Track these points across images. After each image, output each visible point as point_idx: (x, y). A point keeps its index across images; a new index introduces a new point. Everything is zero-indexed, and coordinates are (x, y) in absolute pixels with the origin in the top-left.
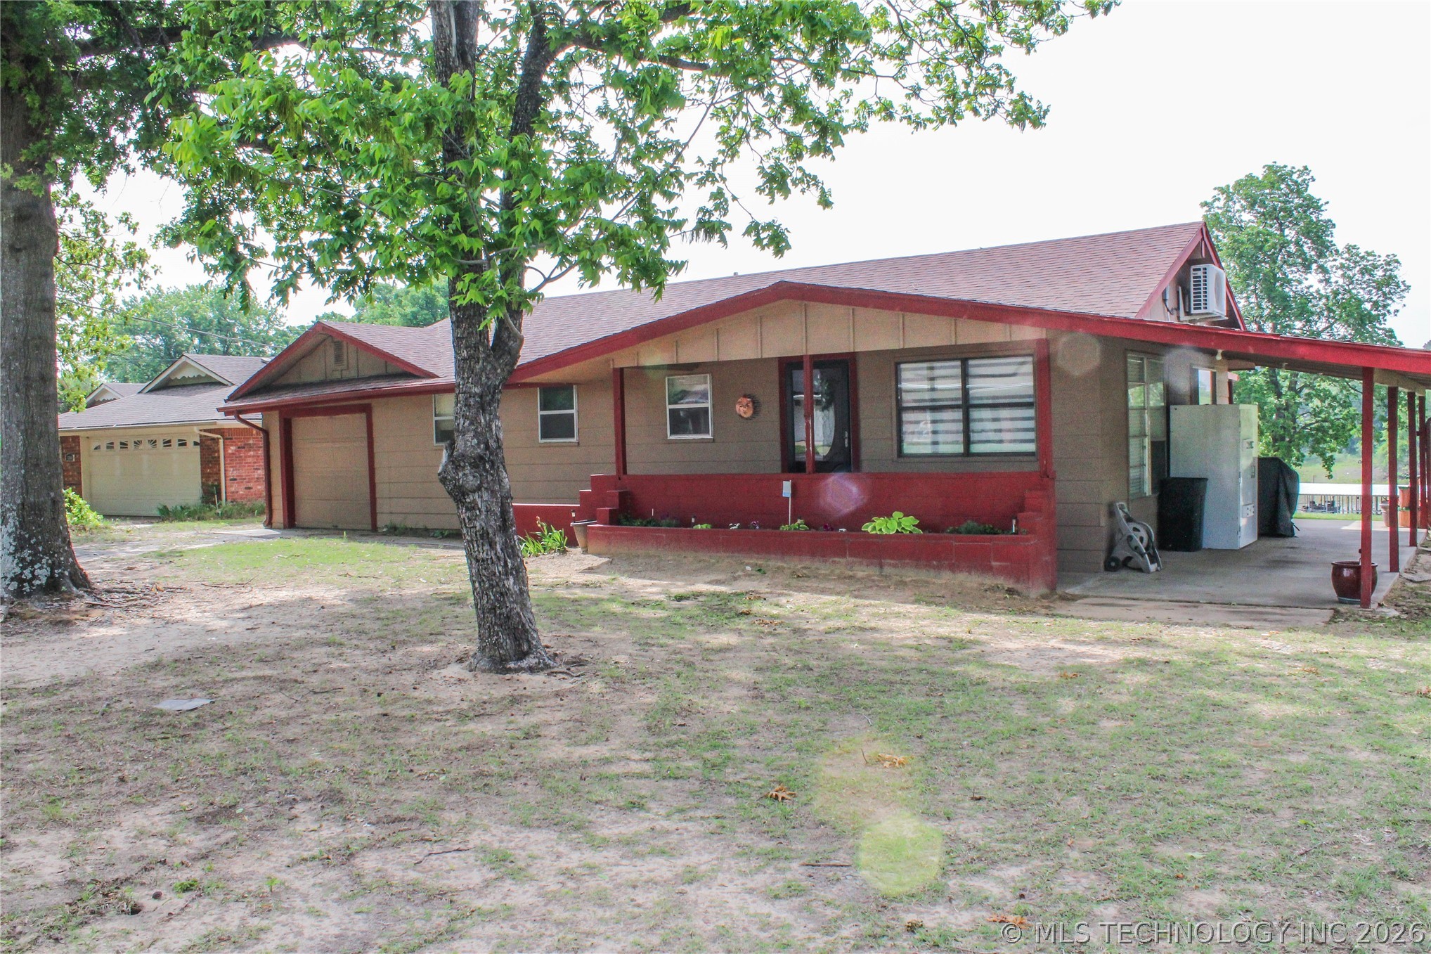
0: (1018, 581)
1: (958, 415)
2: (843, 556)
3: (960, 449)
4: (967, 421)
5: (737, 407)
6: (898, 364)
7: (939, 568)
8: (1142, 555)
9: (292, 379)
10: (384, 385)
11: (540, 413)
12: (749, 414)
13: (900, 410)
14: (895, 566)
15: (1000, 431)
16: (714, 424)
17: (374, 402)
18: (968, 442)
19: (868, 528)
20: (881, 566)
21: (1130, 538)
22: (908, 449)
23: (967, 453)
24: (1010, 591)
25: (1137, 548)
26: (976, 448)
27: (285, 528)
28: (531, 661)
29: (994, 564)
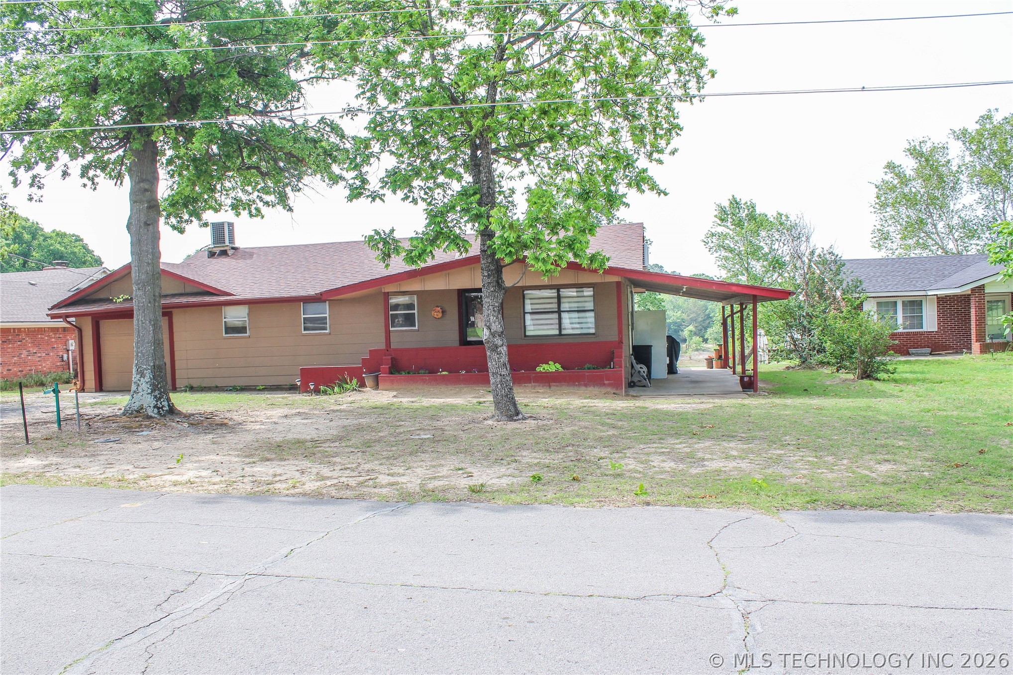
0: (617, 389)
1: (556, 316)
2: (530, 383)
3: (557, 332)
4: (560, 319)
5: (433, 313)
6: (523, 291)
7: (579, 385)
8: (645, 379)
9: (102, 295)
10: (184, 300)
11: (303, 316)
12: (440, 315)
13: (525, 313)
14: (557, 386)
15: (579, 323)
16: (418, 322)
17: (175, 311)
18: (560, 329)
19: (538, 369)
20: (550, 387)
21: (639, 372)
22: (528, 333)
23: (560, 334)
24: (614, 393)
25: (643, 376)
26: (564, 332)
27: (96, 392)
28: (520, 416)
29: (606, 382)
